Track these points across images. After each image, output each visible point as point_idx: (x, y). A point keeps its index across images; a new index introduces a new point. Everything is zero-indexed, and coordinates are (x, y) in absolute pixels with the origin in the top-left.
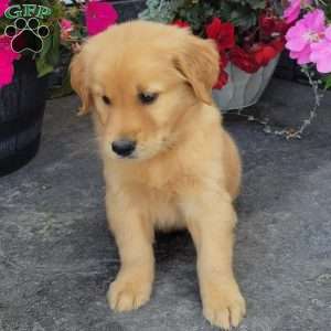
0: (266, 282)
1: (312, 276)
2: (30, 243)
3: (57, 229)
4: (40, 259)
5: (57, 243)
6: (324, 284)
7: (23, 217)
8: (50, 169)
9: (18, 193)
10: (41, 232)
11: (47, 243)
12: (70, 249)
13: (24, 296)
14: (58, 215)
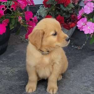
0: (69, 89)
1: (81, 87)
2: (6, 76)
3: (13, 72)
4: (9, 80)
5: (13, 76)
6: (84, 90)
7: (3, 69)
8: (10, 55)
9: (2, 62)
10: (9, 73)
11: (11, 76)
12: (17, 78)
13: (5, 90)
14: (13, 68)
